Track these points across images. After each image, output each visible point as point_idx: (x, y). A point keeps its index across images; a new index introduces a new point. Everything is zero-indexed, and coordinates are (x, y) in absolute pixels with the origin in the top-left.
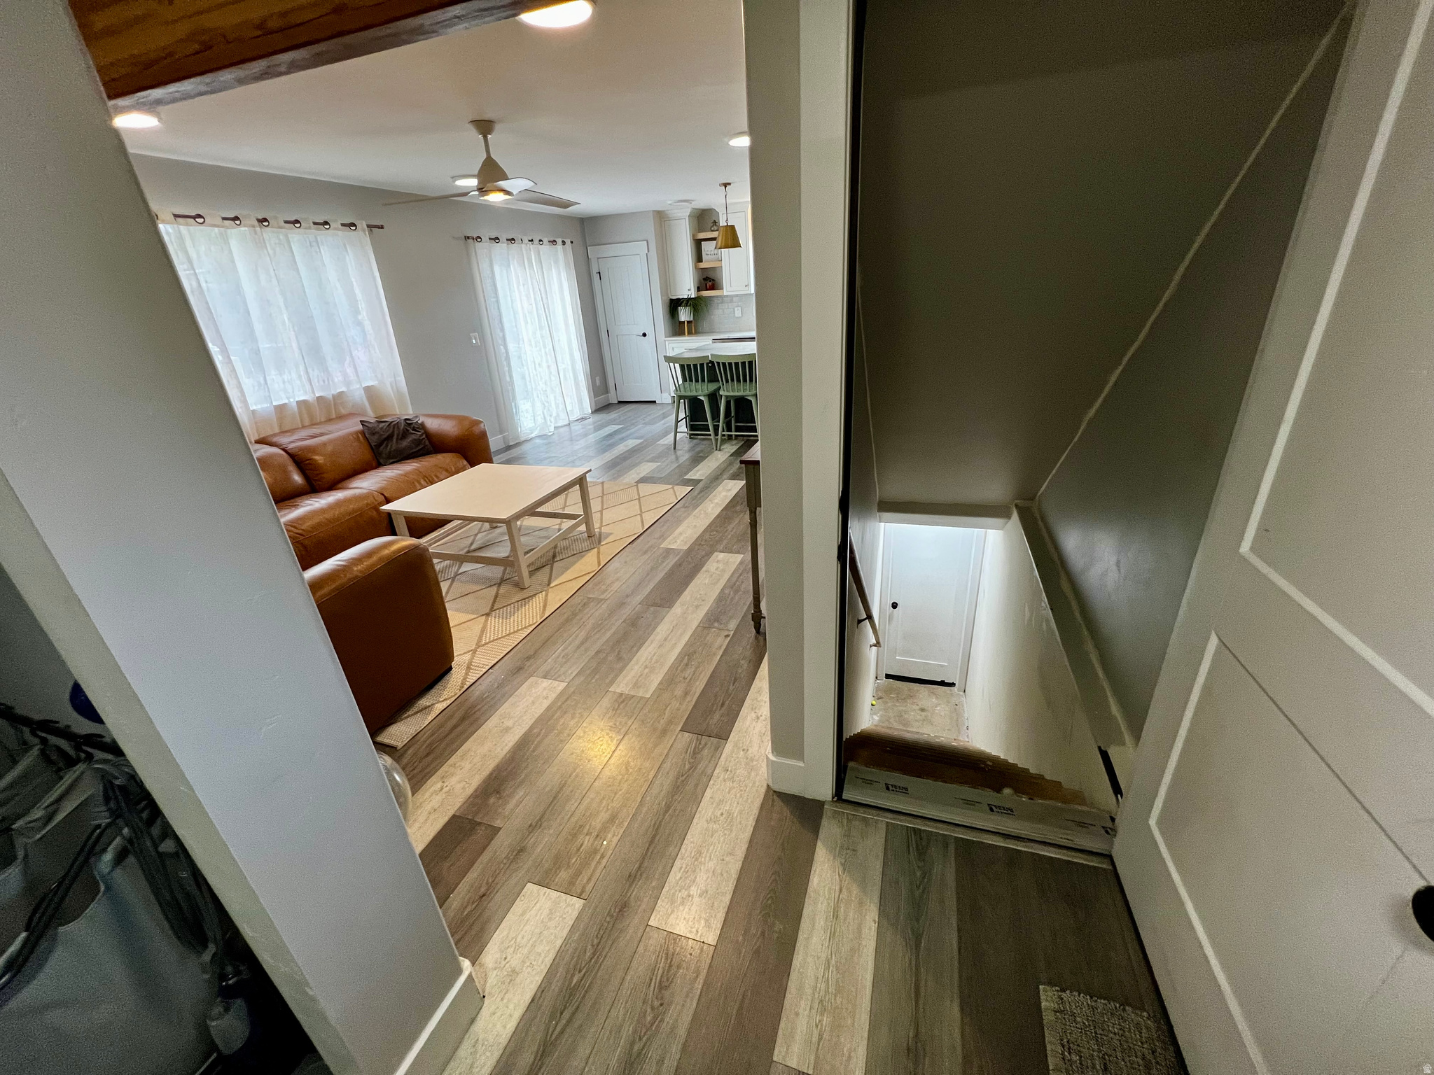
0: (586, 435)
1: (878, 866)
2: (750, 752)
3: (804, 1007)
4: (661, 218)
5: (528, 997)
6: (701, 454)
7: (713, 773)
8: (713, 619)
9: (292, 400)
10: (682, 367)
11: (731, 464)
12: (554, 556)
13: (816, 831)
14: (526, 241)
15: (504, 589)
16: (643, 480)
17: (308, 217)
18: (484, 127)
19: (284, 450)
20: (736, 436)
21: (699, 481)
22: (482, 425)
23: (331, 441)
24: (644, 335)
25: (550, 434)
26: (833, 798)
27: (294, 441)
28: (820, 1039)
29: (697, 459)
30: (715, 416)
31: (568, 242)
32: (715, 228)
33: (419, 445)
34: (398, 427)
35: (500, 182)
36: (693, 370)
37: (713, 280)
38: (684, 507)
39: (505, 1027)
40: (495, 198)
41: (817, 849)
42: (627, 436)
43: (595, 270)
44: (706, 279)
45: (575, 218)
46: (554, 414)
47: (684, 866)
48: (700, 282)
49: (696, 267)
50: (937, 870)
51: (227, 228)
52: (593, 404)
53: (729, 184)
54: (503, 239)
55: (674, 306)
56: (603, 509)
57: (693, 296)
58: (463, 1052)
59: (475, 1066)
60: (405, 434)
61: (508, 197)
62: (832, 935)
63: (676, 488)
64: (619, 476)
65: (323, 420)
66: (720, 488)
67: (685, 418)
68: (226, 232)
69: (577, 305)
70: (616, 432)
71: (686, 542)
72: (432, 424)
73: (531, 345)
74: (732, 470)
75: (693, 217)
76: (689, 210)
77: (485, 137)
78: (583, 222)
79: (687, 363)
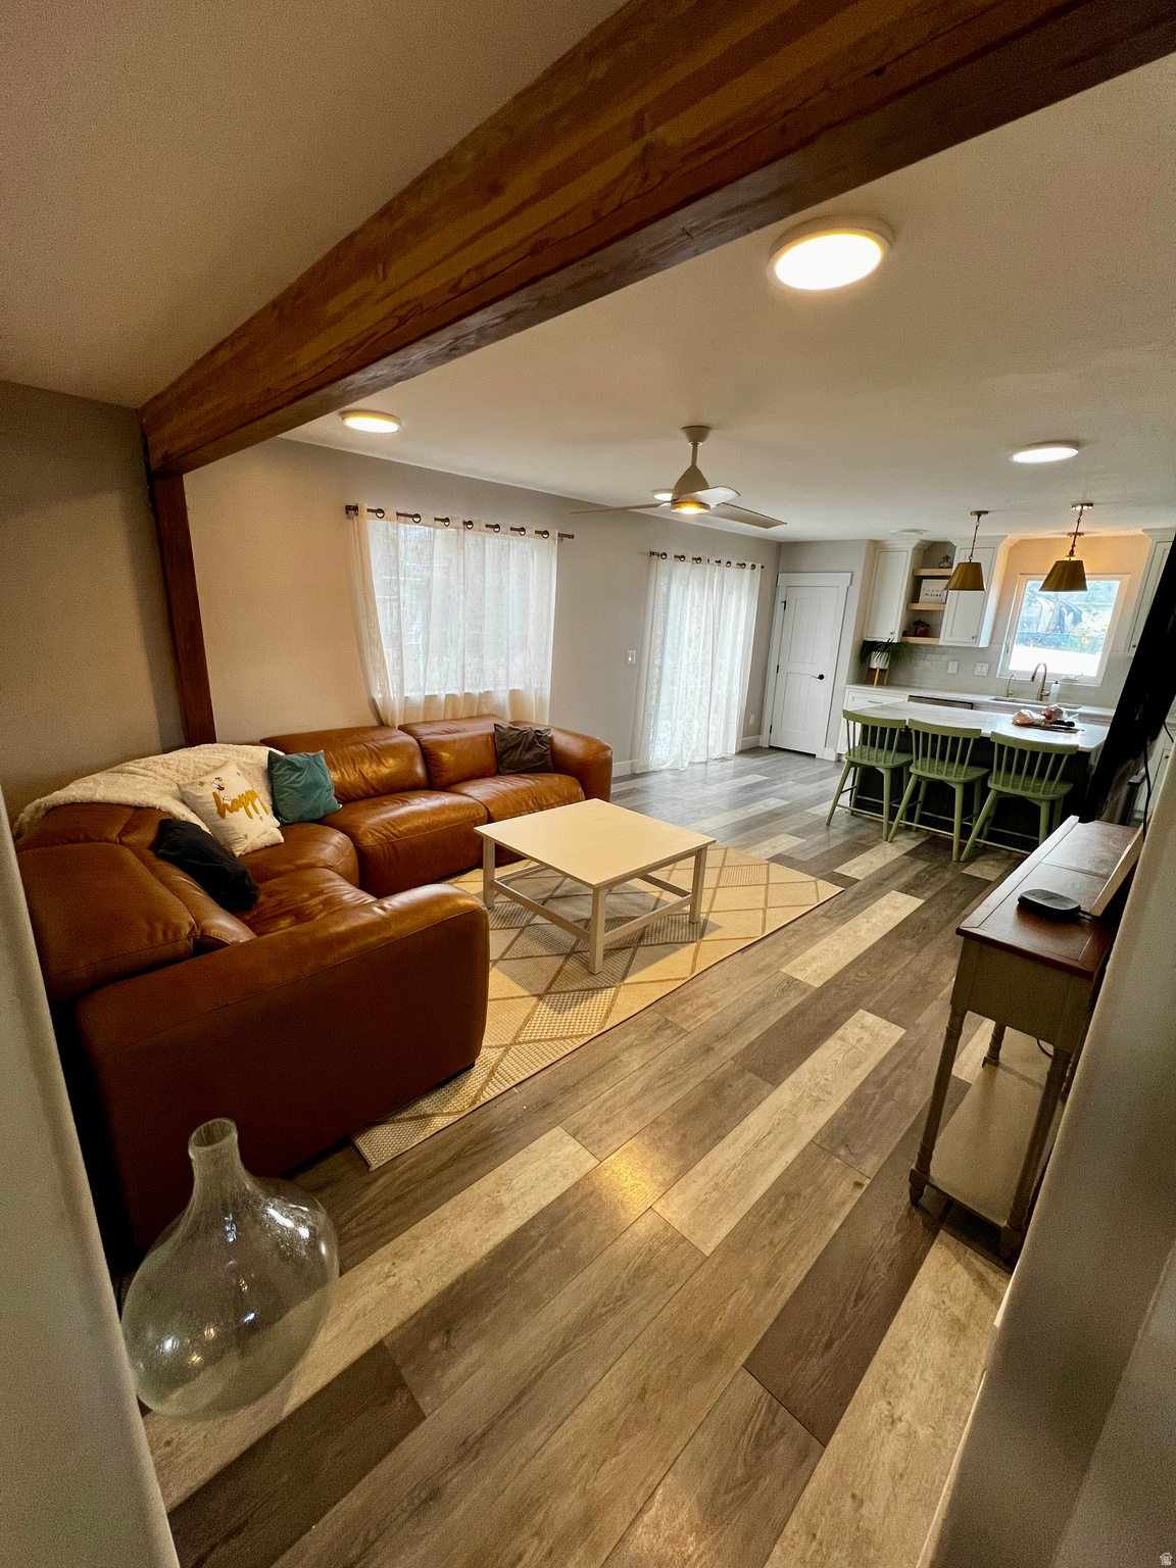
0: (721, 780)
4: (876, 547)
6: (863, 842)
8: (837, 1138)
9: (442, 692)
10: (865, 728)
11: (904, 867)
14: (713, 561)
15: (571, 965)
16: (778, 859)
17: (507, 523)
18: (697, 433)
19: (418, 741)
20: (918, 829)
21: (855, 881)
22: (609, 753)
23: (462, 739)
24: (821, 677)
25: (683, 769)
27: (429, 734)
29: (856, 847)
30: (896, 795)
31: (758, 566)
32: (946, 564)
33: (540, 761)
34: (527, 738)
35: (699, 493)
36: (875, 733)
37: (927, 625)
38: (825, 915)
40: (689, 511)
42: (770, 793)
43: (780, 598)
44: (918, 623)
46: (693, 748)
48: (909, 626)
49: (907, 608)
51: (438, 528)
52: (739, 745)
53: (986, 512)
54: (689, 557)
55: (867, 649)
56: (715, 889)
57: (895, 641)
60: (531, 746)
61: (702, 511)
63: (821, 883)
64: (749, 845)
65: (464, 716)
66: (883, 901)
67: (852, 789)
68: (435, 532)
69: (750, 634)
70: (758, 785)
71: (819, 976)
72: (562, 741)
73: (688, 670)
74: (906, 878)
75: (919, 549)
76: (916, 542)
77: (695, 445)
78: (780, 547)
79: (870, 724)
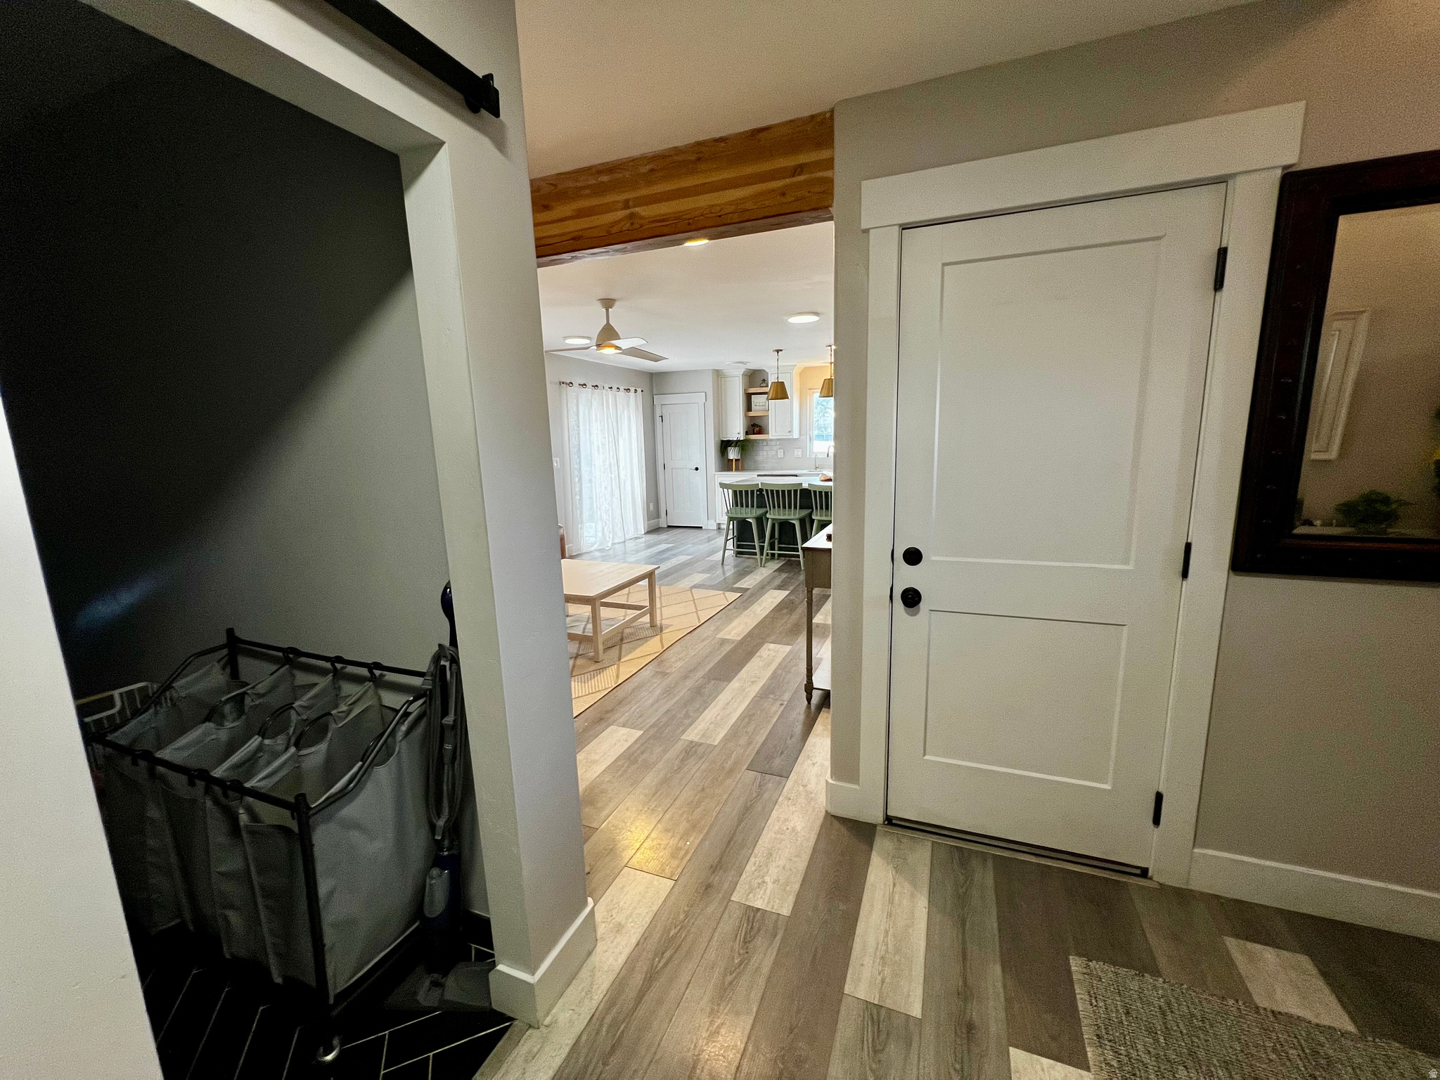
0: (637, 551)
1: (927, 871)
2: (809, 786)
3: (868, 961)
4: (718, 375)
5: (634, 941)
6: (747, 570)
7: (778, 800)
8: (769, 692)
10: (735, 492)
11: (775, 577)
12: (622, 640)
13: (871, 845)
14: (607, 388)
15: (580, 661)
16: (697, 586)
18: (608, 303)
20: (779, 555)
21: (747, 589)
24: (697, 469)
25: (607, 548)
26: (884, 822)
28: (883, 982)
29: (742, 574)
30: (762, 537)
31: (639, 390)
32: (764, 385)
35: (614, 341)
36: (741, 496)
37: (760, 426)
38: (735, 608)
39: (617, 961)
40: (607, 352)
41: (872, 857)
42: (679, 553)
43: (658, 414)
44: (754, 425)
45: (646, 372)
47: (758, 862)
48: (748, 428)
49: (746, 416)
50: (977, 876)
52: (646, 527)
53: (781, 350)
54: (589, 385)
55: (725, 445)
56: (662, 607)
57: (742, 439)
58: (584, 973)
59: (595, 983)
61: (617, 351)
62: (890, 915)
63: (727, 593)
64: (672, 583)
66: (766, 596)
67: (733, 538)
70: (668, 550)
71: (739, 635)
73: (600, 471)
74: (777, 582)
75: (746, 375)
76: (743, 370)
77: (607, 310)
78: (652, 376)
79: (738, 490)
